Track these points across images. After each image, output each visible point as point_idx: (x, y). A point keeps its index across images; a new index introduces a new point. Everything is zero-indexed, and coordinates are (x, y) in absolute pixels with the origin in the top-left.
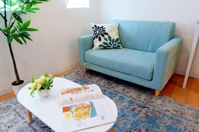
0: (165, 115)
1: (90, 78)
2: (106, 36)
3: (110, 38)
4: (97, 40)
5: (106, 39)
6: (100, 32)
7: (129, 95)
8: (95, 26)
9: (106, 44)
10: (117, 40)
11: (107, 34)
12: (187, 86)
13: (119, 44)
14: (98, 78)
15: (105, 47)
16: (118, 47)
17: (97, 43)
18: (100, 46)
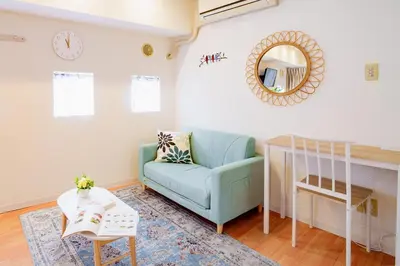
0: (215, 256)
1: (147, 199)
2: (172, 147)
3: (176, 149)
4: (161, 150)
5: (171, 151)
6: (166, 141)
7: (183, 226)
8: (161, 134)
9: (171, 156)
10: (187, 152)
11: (173, 144)
12: (270, 231)
13: (189, 158)
14: (155, 200)
15: (170, 161)
16: (187, 162)
17: (161, 154)
18: (164, 158)
